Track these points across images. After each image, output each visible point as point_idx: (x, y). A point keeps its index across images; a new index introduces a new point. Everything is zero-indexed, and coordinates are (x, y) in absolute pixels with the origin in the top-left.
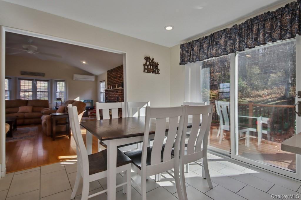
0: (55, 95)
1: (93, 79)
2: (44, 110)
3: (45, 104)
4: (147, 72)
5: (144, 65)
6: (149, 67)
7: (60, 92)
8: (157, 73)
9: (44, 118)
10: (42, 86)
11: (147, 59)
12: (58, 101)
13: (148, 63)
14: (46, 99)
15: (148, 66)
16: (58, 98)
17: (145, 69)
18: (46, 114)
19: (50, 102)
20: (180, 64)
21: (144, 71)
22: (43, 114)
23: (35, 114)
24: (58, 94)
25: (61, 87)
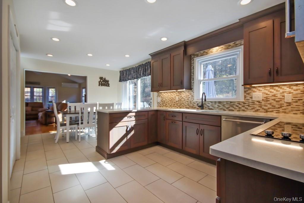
0: (48, 98)
1: (77, 86)
2: (40, 110)
3: (40, 105)
4: (101, 86)
5: (99, 82)
6: (103, 83)
7: (52, 97)
8: (108, 86)
9: (40, 114)
10: (38, 91)
11: (101, 78)
12: (50, 103)
13: (102, 81)
14: (41, 101)
15: (101, 82)
16: (50, 101)
17: (99, 84)
18: (41, 112)
19: (44, 104)
20: (119, 81)
21: (99, 85)
22: (39, 112)
23: (34, 112)
24: (50, 98)
25: (52, 92)
